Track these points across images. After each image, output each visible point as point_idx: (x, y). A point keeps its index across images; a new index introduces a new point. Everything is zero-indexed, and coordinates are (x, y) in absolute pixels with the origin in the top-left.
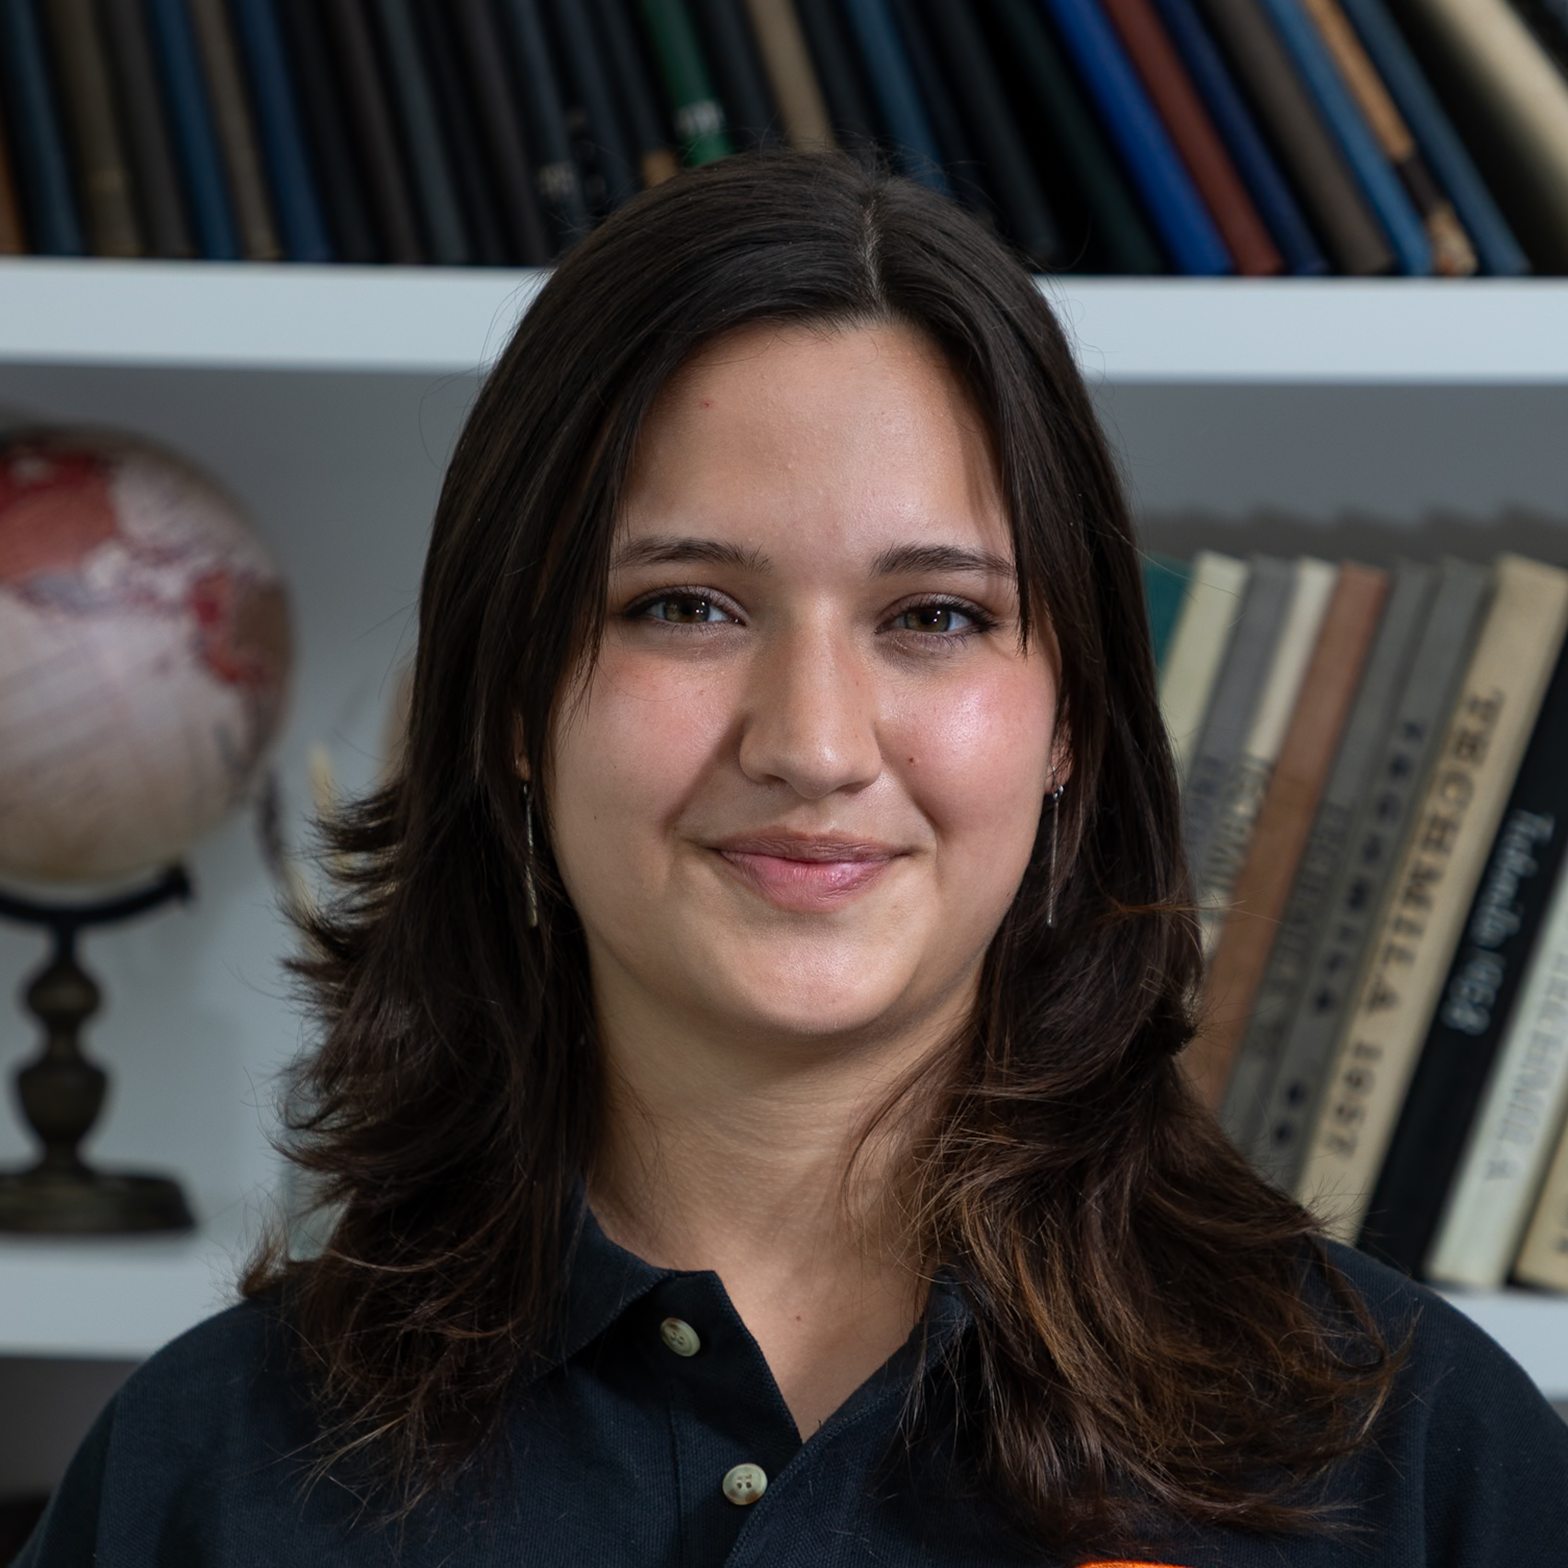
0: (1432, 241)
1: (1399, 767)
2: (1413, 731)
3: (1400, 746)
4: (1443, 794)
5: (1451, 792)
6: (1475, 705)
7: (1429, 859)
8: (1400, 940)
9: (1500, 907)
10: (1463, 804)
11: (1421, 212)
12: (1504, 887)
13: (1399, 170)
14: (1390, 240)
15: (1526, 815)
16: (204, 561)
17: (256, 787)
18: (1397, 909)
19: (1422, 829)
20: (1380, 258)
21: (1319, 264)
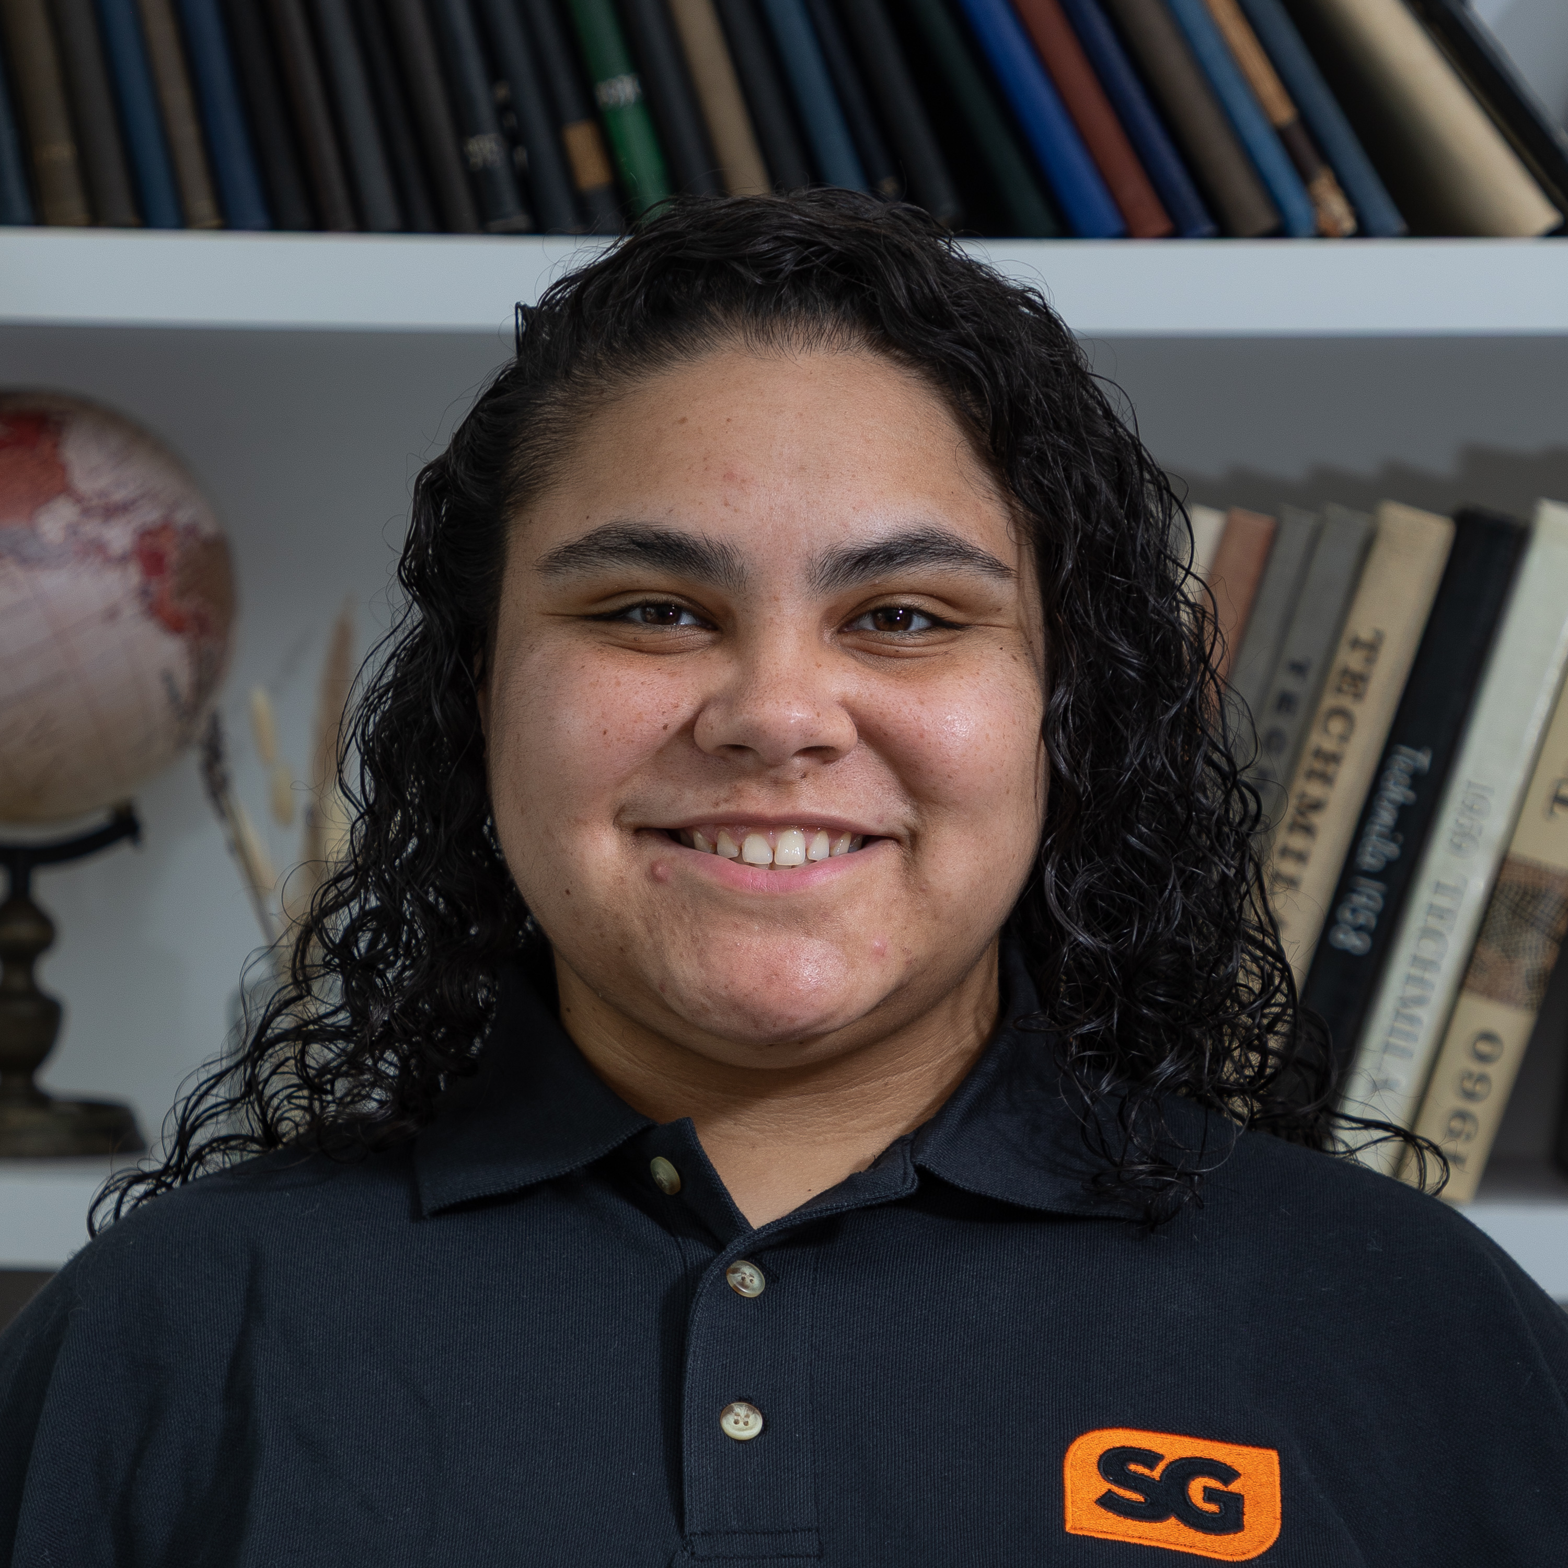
0: (1315, 203)
1: (1286, 702)
2: (1299, 669)
3: (1287, 682)
4: (1326, 730)
5: (1336, 726)
6: (1356, 643)
7: (1315, 790)
8: (1288, 867)
9: (1381, 835)
10: (1344, 738)
11: (1304, 177)
12: (1386, 817)
13: (1282, 135)
14: (1275, 203)
15: (1405, 750)
16: (150, 516)
17: (201, 728)
18: (1283, 838)
19: (1308, 762)
20: (1267, 220)
21: (1208, 228)
